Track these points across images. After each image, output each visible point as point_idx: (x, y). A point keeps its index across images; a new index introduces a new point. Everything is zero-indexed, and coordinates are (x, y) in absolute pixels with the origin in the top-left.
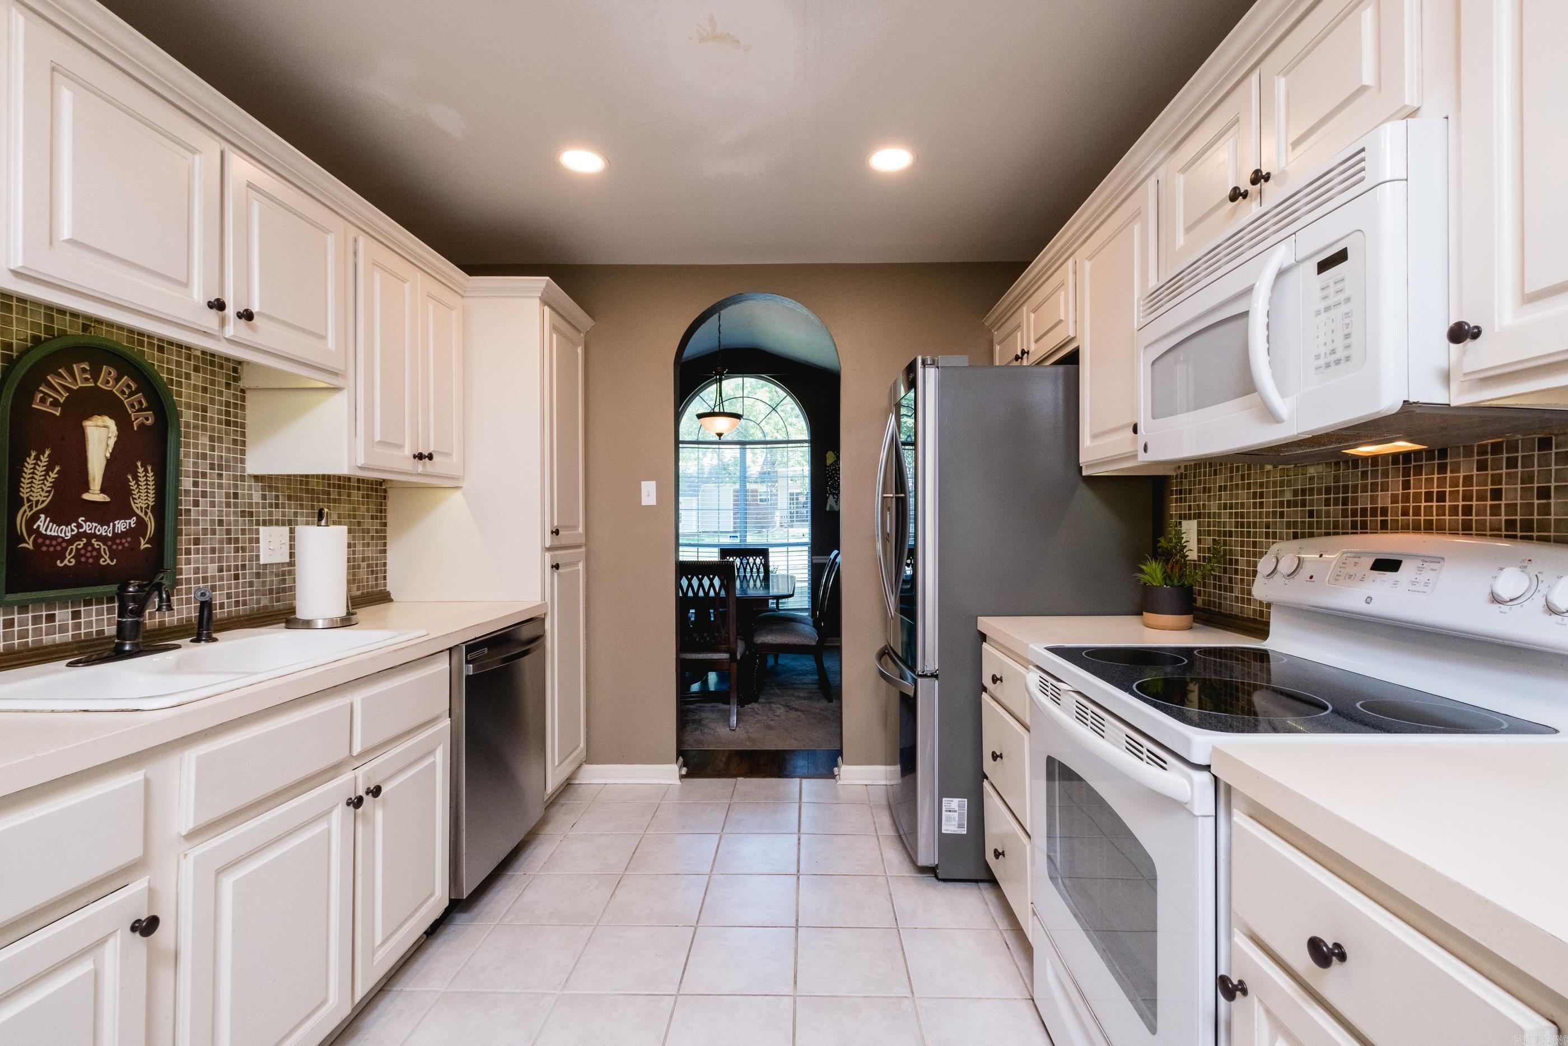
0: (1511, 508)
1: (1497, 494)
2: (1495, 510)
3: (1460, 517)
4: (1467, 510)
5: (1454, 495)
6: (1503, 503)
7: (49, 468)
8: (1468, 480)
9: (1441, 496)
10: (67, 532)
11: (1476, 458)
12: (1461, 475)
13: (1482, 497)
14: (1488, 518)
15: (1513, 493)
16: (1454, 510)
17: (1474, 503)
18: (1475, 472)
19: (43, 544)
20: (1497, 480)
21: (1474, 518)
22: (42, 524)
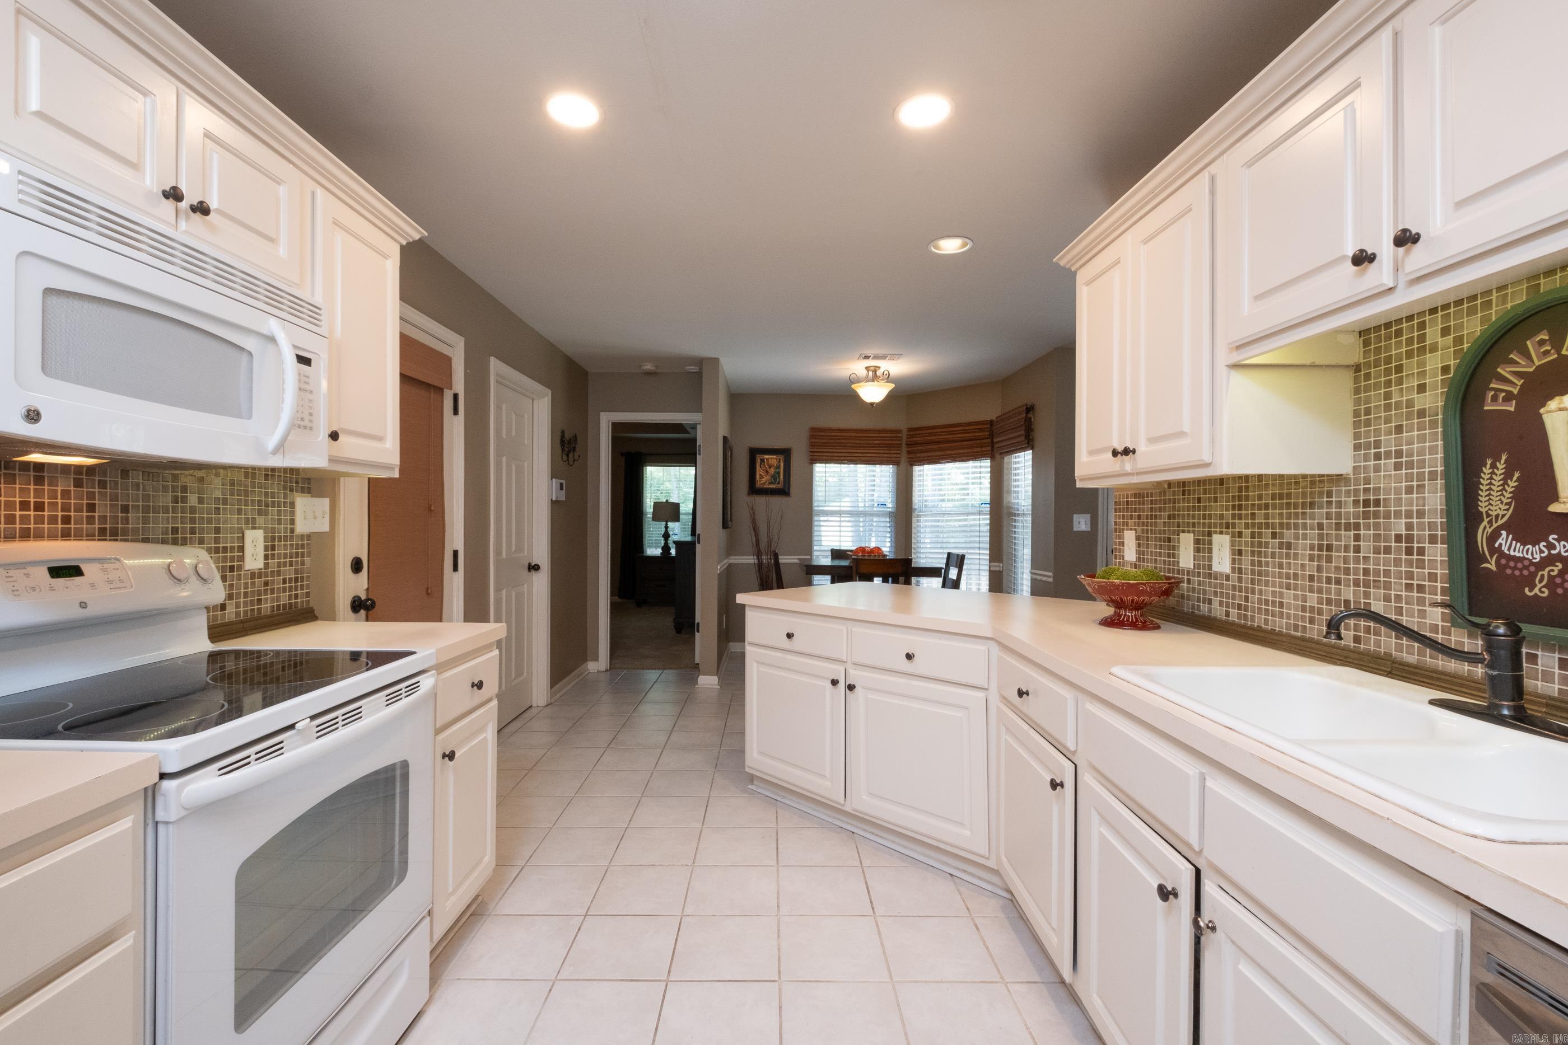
0: (103, 519)
1: (91, 508)
2: (90, 520)
3: (60, 526)
4: (66, 520)
5: (53, 505)
6: (96, 514)
7: (1508, 476)
8: (66, 494)
9: (39, 507)
10: (1535, 553)
11: (72, 476)
12: (59, 489)
13: (79, 509)
14: (85, 526)
15: (103, 508)
16: (53, 520)
17: (72, 514)
18: (72, 488)
19: (1507, 566)
20: (91, 496)
21: (72, 526)
22: (1504, 541)
